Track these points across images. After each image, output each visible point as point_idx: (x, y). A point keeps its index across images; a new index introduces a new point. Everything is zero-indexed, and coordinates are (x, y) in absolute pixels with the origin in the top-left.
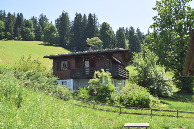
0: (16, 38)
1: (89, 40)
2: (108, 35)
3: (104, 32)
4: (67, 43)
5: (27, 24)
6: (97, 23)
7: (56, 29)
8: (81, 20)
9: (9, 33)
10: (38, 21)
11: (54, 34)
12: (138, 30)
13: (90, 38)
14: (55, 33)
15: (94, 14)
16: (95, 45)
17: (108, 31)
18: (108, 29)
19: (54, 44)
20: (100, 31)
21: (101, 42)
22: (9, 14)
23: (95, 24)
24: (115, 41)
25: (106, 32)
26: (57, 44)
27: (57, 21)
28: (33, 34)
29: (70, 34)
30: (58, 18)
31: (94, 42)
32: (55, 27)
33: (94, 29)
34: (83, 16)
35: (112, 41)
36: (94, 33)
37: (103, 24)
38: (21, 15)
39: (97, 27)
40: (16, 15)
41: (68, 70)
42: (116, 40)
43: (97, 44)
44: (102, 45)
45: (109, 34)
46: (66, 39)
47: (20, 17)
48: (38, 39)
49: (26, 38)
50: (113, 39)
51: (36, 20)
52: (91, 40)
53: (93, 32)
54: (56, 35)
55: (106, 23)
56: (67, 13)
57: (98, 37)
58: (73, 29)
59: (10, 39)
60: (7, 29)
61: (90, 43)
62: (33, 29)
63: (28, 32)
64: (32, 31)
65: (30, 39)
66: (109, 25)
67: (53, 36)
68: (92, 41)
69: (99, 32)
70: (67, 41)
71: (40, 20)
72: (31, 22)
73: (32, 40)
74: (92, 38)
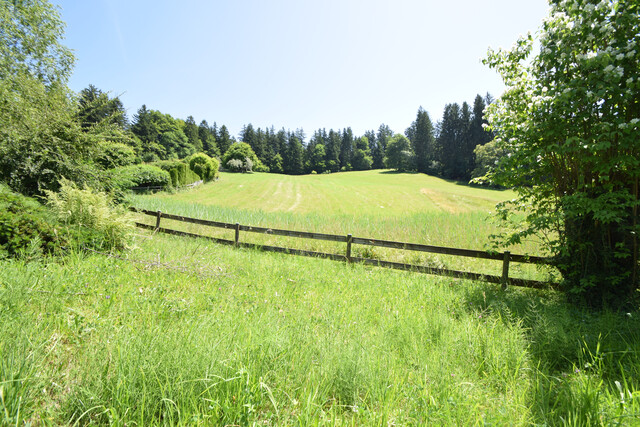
0: (343, 168)
5: (360, 145)
8: (457, 115)
9: (332, 162)
10: (376, 136)
15: (488, 95)
22: (331, 133)
27: (409, 132)
28: (369, 159)
30: (409, 126)
34: (461, 106)
38: (349, 130)
40: (342, 132)
47: (347, 135)
48: (377, 165)
49: (358, 165)
51: (373, 135)
56: (425, 113)
59: (334, 170)
60: (329, 155)
62: (369, 151)
63: (360, 157)
64: (367, 154)
65: (364, 167)
67: (404, 155)
71: (379, 135)
72: (366, 140)
73: (369, 169)
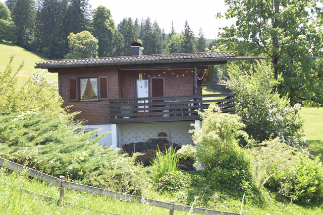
1: (72, 36)
2: (107, 29)
3: (101, 23)
4: (30, 40)
6: (88, 6)
7: (8, 10)
11: (5, 21)
12: (156, 25)
13: (75, 33)
14: (5, 19)
16: (84, 45)
17: (108, 22)
18: (108, 17)
19: (5, 40)
20: (93, 22)
21: (96, 40)
23: (83, 8)
24: (119, 41)
25: (104, 24)
26: (9, 40)
29: (36, 23)
31: (82, 40)
32: (6, 7)
33: (82, 16)
35: (115, 41)
36: (82, 25)
37: (99, 8)
39: (86, 13)
41: (100, 101)
42: (122, 39)
43: (88, 44)
44: (97, 47)
45: (109, 28)
46: (27, 31)
50: (116, 38)
52: (77, 35)
53: (81, 21)
54: (7, 22)
55: (104, 8)
57: (90, 31)
58: (42, 15)
61: (75, 42)
66: (110, 11)
68: (79, 39)
69: (92, 24)
70: (30, 36)
74: (79, 34)
